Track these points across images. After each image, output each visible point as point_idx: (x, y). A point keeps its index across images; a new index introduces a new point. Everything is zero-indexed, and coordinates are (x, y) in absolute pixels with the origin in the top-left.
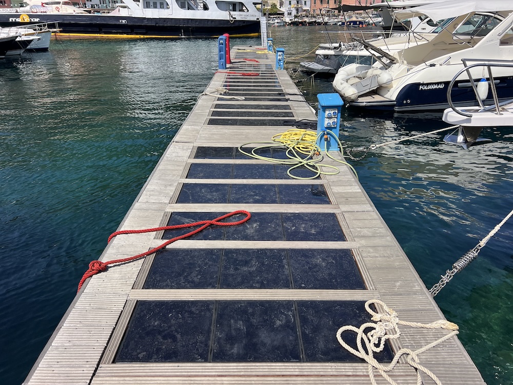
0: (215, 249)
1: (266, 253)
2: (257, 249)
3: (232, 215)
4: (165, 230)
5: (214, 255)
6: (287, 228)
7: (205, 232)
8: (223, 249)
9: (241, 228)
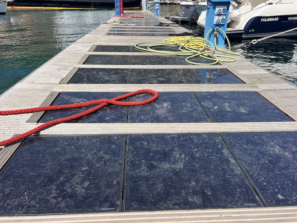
0: (114, 135)
1: (192, 140)
2: (176, 134)
3: (135, 95)
4: (46, 111)
5: (113, 143)
6: (207, 107)
7: (100, 113)
8: (127, 135)
9: (149, 108)
